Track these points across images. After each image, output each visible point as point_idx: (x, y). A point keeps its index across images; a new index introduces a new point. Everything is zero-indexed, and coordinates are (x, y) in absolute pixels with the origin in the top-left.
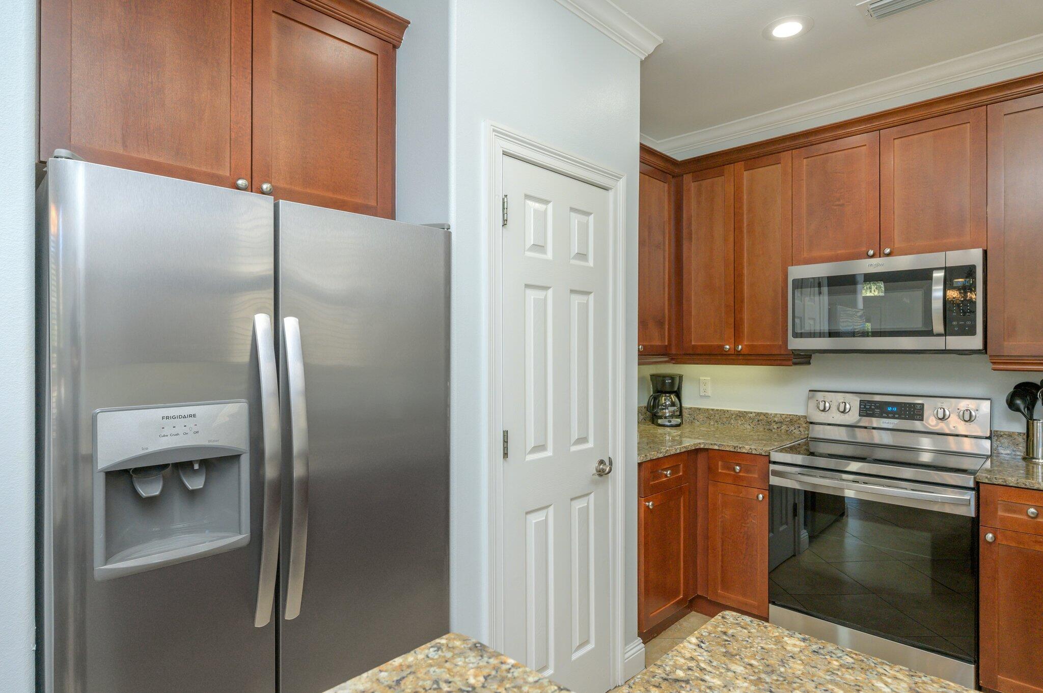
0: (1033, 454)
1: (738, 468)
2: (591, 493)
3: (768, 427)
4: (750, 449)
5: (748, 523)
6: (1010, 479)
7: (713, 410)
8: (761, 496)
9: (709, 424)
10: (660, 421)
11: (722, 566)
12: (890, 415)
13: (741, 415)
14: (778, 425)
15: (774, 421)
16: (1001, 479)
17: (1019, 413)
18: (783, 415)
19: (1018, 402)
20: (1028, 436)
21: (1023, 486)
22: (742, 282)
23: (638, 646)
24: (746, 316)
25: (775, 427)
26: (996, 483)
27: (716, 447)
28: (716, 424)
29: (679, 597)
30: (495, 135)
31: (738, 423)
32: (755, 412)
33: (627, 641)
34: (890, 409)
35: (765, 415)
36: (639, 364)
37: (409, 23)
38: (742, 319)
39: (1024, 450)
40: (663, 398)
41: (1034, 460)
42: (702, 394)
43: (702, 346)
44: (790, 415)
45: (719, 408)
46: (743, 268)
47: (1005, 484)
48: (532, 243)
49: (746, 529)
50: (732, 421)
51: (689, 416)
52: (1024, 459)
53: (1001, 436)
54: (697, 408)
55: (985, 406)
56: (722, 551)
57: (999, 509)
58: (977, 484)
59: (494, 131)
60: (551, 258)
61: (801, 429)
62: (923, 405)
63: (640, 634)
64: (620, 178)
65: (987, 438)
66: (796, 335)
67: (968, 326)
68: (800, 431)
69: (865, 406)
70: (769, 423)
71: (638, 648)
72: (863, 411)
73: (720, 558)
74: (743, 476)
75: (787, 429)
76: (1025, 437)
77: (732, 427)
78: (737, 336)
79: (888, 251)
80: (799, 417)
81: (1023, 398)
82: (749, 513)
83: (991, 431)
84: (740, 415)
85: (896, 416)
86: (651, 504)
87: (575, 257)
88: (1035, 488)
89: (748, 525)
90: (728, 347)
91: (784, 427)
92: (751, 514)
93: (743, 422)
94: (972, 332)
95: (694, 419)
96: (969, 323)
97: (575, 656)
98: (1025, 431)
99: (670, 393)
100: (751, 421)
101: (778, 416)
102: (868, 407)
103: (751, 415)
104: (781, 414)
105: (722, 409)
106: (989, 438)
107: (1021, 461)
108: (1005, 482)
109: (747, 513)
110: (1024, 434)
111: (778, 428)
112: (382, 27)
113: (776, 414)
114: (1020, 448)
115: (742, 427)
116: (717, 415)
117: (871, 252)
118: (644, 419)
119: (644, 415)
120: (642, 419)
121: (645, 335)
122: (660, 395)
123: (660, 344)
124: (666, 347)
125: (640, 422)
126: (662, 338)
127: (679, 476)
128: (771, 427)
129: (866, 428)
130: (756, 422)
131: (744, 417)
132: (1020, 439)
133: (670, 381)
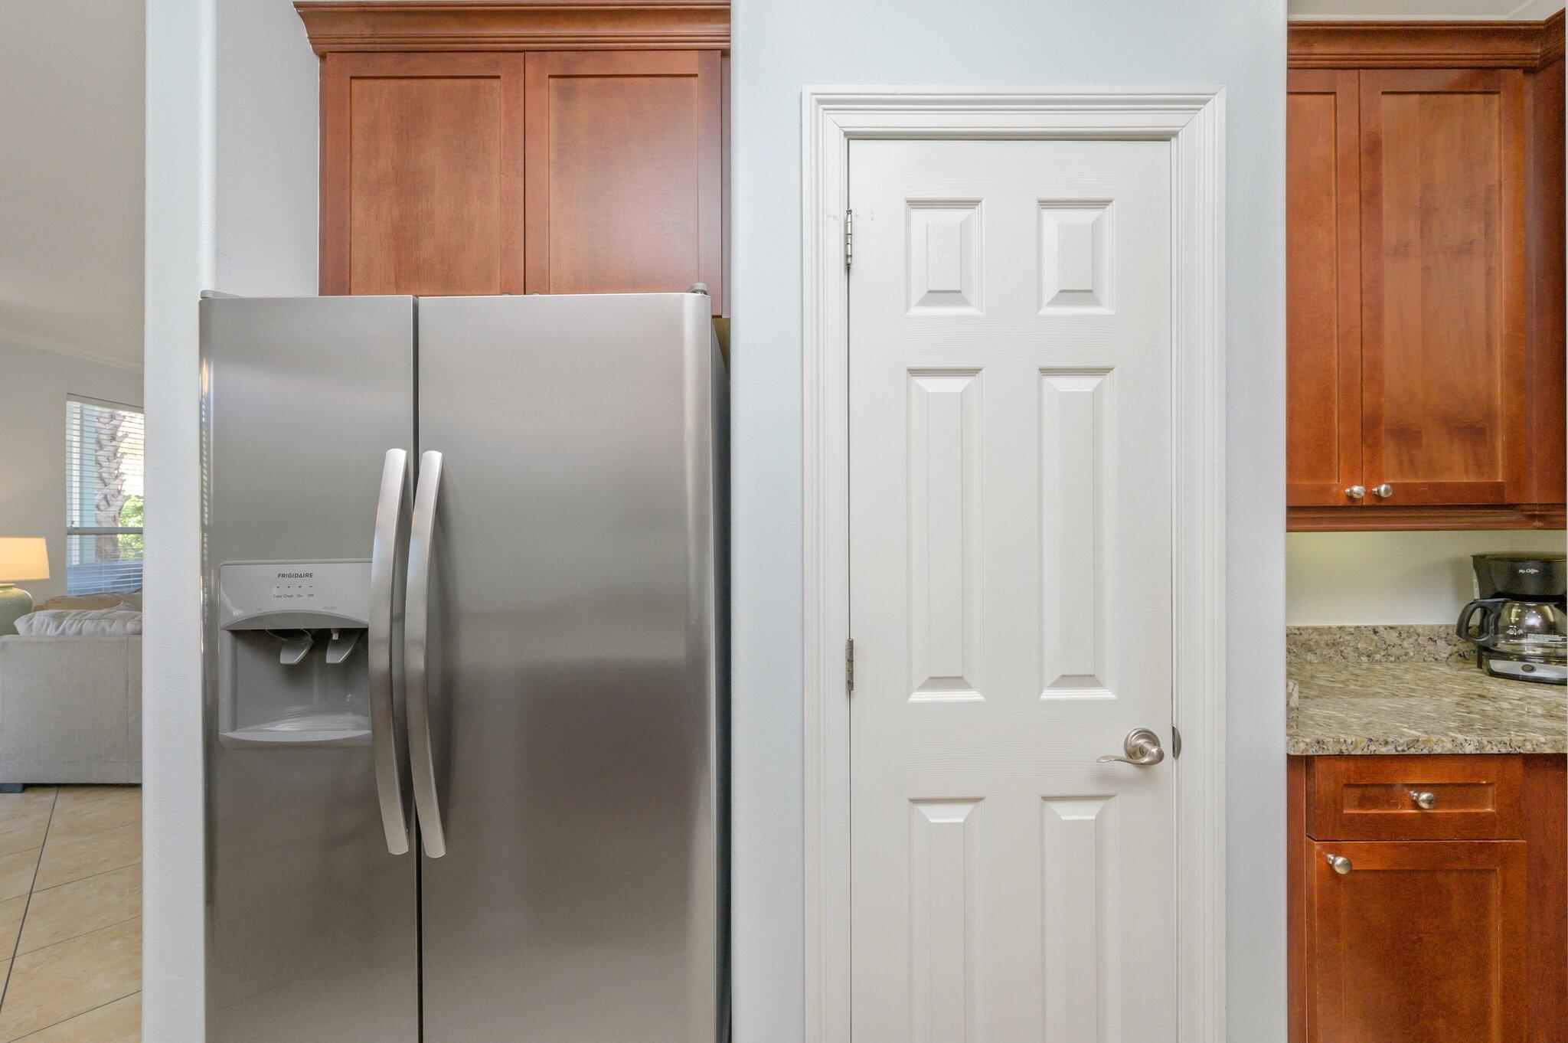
10: (1498, 665)
30: (825, 109)
36: (1288, 531)
40: (1514, 610)
59: (820, 102)
64: (1205, 101)
99: (1540, 598)
118: (1457, 654)
119: (1455, 645)
120: (1451, 655)
121: (1411, 461)
122: (1504, 603)
123: (1472, 480)
124: (1498, 488)
125: (1444, 660)
126: (1479, 465)
127: (1477, 814)
133: (1537, 571)
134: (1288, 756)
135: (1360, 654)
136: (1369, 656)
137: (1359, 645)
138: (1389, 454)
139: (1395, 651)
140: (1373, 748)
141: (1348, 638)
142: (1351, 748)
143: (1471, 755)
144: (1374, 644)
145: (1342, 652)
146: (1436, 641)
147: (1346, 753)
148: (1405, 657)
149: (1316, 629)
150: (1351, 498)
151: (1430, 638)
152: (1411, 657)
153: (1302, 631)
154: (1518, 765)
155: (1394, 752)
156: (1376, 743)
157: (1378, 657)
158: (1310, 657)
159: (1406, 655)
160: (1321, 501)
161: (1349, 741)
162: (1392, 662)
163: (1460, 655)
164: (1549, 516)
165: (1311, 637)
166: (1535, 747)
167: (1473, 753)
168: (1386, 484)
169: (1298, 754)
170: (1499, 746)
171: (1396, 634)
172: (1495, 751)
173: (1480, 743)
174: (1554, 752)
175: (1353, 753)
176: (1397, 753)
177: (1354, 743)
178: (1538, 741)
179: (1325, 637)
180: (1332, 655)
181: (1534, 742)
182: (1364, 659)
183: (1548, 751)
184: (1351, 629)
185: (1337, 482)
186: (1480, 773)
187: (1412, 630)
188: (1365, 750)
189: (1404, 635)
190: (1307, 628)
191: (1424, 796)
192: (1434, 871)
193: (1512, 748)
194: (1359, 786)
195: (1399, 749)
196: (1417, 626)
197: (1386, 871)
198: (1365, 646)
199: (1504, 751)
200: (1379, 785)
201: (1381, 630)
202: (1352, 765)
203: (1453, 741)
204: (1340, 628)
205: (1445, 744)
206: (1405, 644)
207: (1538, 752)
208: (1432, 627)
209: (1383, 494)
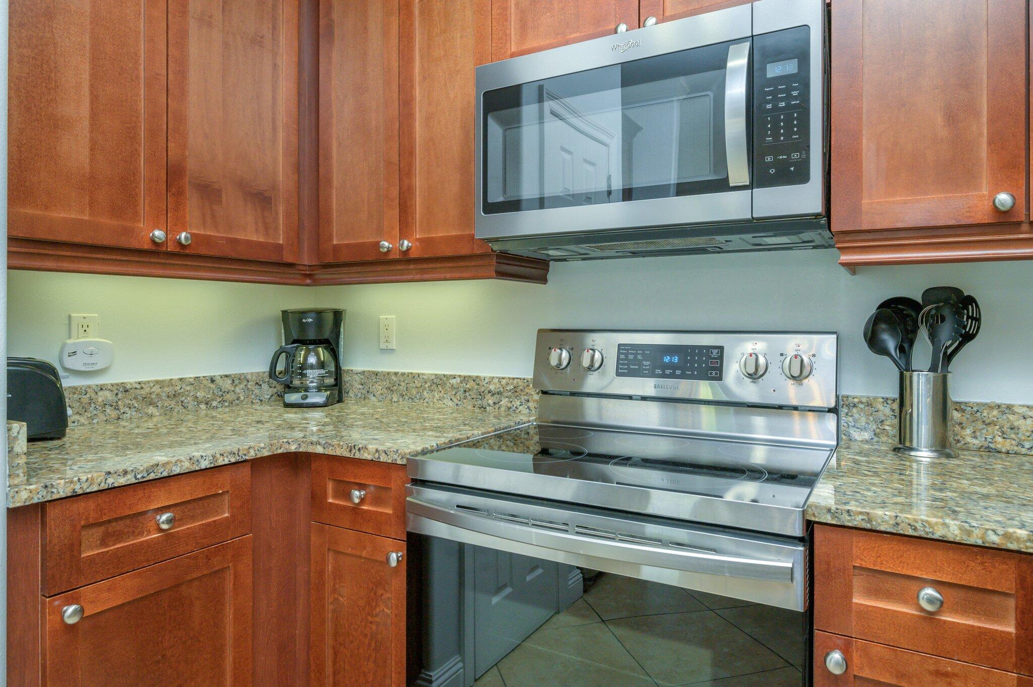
0: (911, 440)
1: (357, 493)
3: (480, 402)
4: (377, 451)
5: (377, 615)
6: (879, 512)
7: (396, 374)
8: (394, 556)
9: (391, 400)
10: (290, 398)
12: (668, 372)
14: (496, 398)
15: (489, 392)
16: (861, 513)
17: (887, 358)
18: (503, 378)
19: (885, 335)
20: (902, 405)
21: (910, 532)
22: (410, 116)
24: (419, 182)
25: (491, 402)
26: (850, 524)
27: (319, 449)
28: (401, 400)
31: (434, 396)
32: (460, 376)
34: (667, 359)
35: (475, 379)
38: (411, 190)
39: (896, 432)
40: (302, 353)
41: (913, 453)
42: (383, 346)
43: (347, 247)
44: (514, 379)
45: (406, 371)
46: (412, 88)
47: (868, 526)
49: (373, 626)
50: (425, 393)
51: (361, 387)
52: (896, 450)
53: (855, 406)
55: (827, 346)
56: (334, 674)
57: (854, 590)
58: (810, 525)
61: (530, 404)
62: (721, 349)
65: (829, 411)
66: (489, 209)
67: (795, 164)
68: (528, 408)
69: (626, 355)
70: (481, 395)
72: (622, 364)
74: (367, 510)
75: (509, 405)
76: (896, 406)
77: (425, 404)
79: (651, 22)
80: (527, 383)
81: (893, 328)
82: (380, 592)
83: (837, 397)
84: (438, 381)
85: (678, 372)
88: (936, 536)
89: (377, 619)
90: (387, 245)
91: (504, 402)
92: (382, 595)
93: (441, 395)
94: (801, 176)
95: (368, 392)
96: (795, 156)
98: (896, 394)
99: (317, 342)
100: (454, 393)
101: (496, 381)
102: (631, 357)
103: (453, 381)
104: (499, 378)
105: (410, 371)
106: (834, 410)
107: (891, 455)
108: (870, 521)
109: (375, 594)
110: (894, 400)
111: (494, 403)
113: (493, 378)
114: (887, 428)
115: (439, 404)
116: (403, 384)
117: (622, 29)
118: (276, 395)
119: (275, 387)
120: (272, 396)
121: (213, 216)
122: (297, 347)
123: (261, 240)
124: (279, 248)
125: (267, 400)
126: (267, 228)
127: (214, 521)
128: (485, 403)
129: (630, 397)
130: (460, 394)
131: (443, 385)
132: (887, 411)
133: (312, 320)
134: (8, 508)
135: (199, 403)
136: (207, 404)
137: (198, 394)
138: (192, 204)
139: (229, 397)
140: (110, 481)
141: (188, 388)
142: (85, 486)
143: (206, 469)
144: (211, 392)
145: (182, 402)
146: (261, 385)
147: (80, 492)
148: (237, 402)
149: (157, 382)
150: (154, 242)
151: (257, 383)
152: (242, 401)
153: (143, 385)
154: (246, 471)
155: (134, 481)
156: (115, 475)
157: (215, 404)
158: (151, 410)
159: (238, 399)
160: (123, 242)
161: (84, 478)
162: (226, 407)
163: (278, 395)
164: (314, 275)
165: (153, 390)
166: (257, 452)
167: (208, 467)
168: (187, 233)
169: (19, 505)
170: (229, 457)
171: (230, 382)
172: (226, 462)
173: (214, 457)
174: (271, 454)
175: (88, 491)
176: (137, 481)
177: (90, 479)
178: (259, 447)
179: (166, 389)
180: (173, 406)
181: (256, 449)
182: (203, 406)
183: (266, 453)
184: (191, 380)
185: (142, 226)
186: (217, 484)
187: (243, 377)
188: (103, 484)
189: (237, 382)
190: (148, 382)
191: (164, 517)
192: (178, 586)
193: (239, 456)
194: (100, 524)
195: (139, 476)
196: (246, 373)
197: (129, 603)
198: (203, 394)
199: (233, 460)
200: (121, 518)
201: (218, 379)
202: (91, 504)
203: (190, 459)
204: (181, 379)
205: (183, 464)
206: (237, 390)
207: (259, 456)
208: (258, 373)
209: (183, 241)
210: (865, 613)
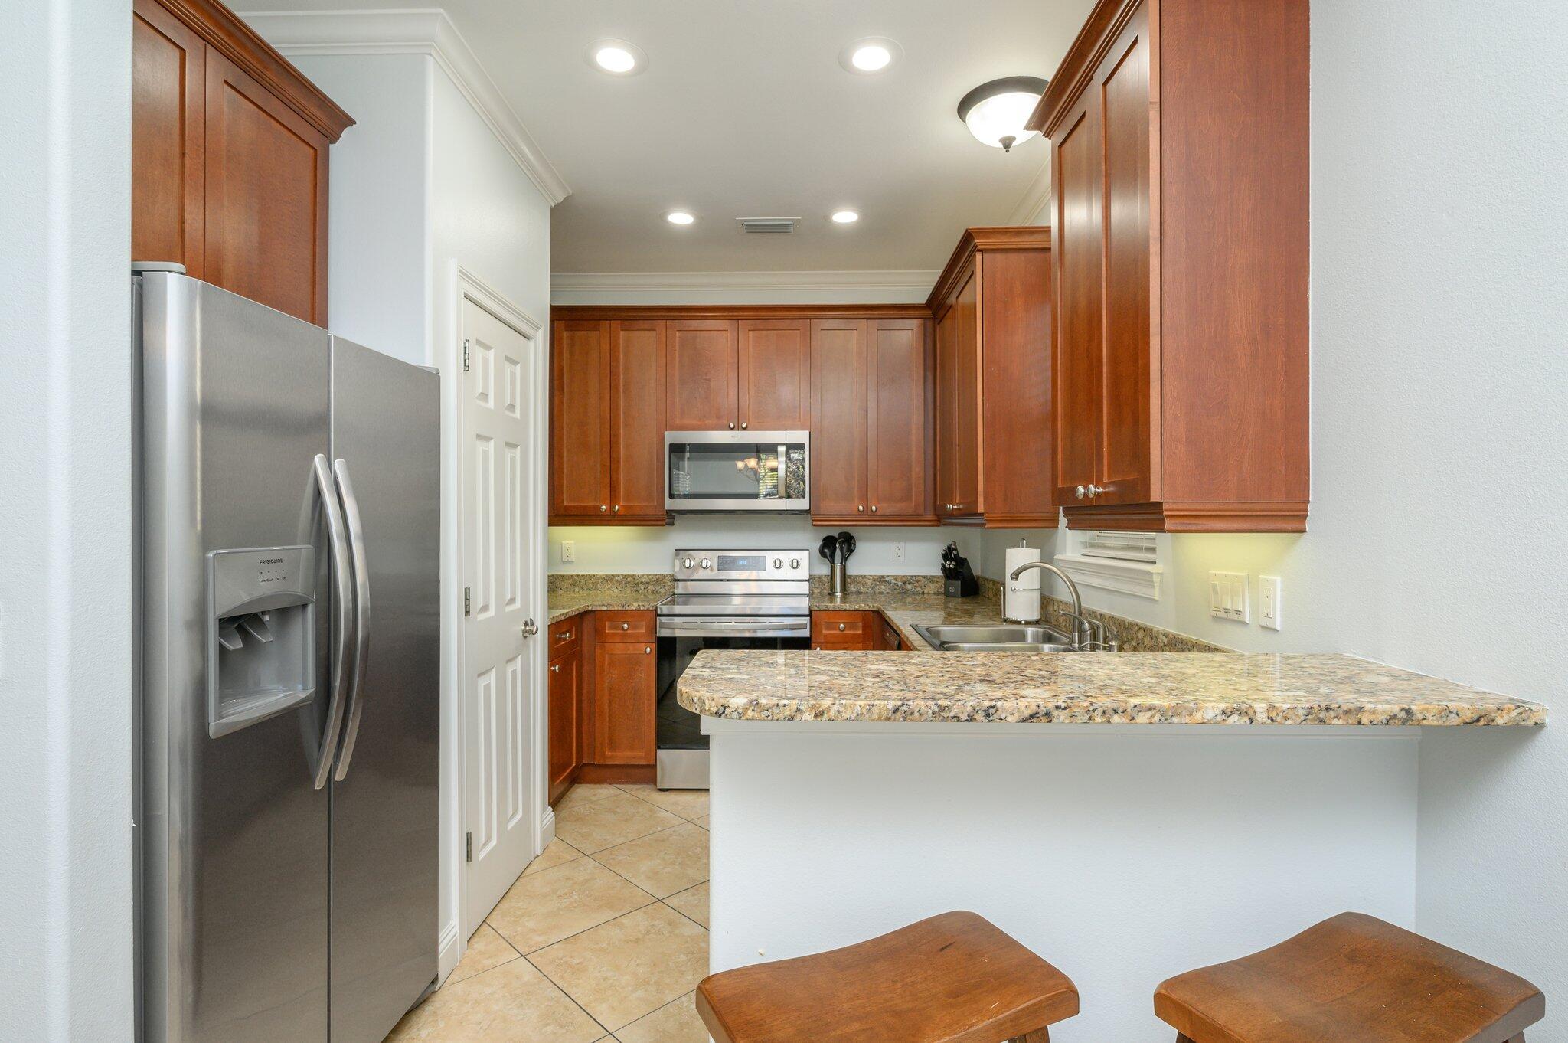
0: (834, 590)
1: (626, 625)
2: (517, 656)
3: (635, 588)
5: (635, 679)
6: (825, 605)
7: (577, 576)
8: (648, 649)
9: (574, 591)
11: (609, 727)
13: (608, 579)
14: (645, 586)
15: (641, 583)
17: (826, 559)
18: (650, 575)
19: (826, 551)
22: (617, 442)
23: (550, 813)
24: (622, 476)
25: (642, 588)
27: (604, 608)
28: (581, 590)
29: (571, 765)
30: (457, 275)
31: (605, 587)
32: (622, 575)
33: (544, 810)
34: (741, 562)
35: (632, 576)
37: (355, 123)
38: (618, 480)
39: (829, 588)
41: (836, 594)
42: (565, 560)
43: (574, 507)
44: (656, 575)
45: (584, 574)
46: (619, 429)
48: (481, 391)
49: (633, 684)
50: (598, 585)
52: (830, 594)
53: (816, 578)
54: (561, 576)
55: (806, 555)
56: (609, 711)
57: (823, 628)
58: (811, 611)
60: (492, 408)
61: (666, 588)
62: (765, 557)
63: (550, 804)
64: (539, 328)
65: (806, 581)
66: (671, 496)
68: (665, 590)
69: (722, 561)
70: (637, 585)
71: (550, 817)
72: (720, 565)
73: (608, 719)
74: (630, 633)
75: (654, 588)
76: (829, 578)
77: (599, 592)
78: (613, 496)
79: (744, 425)
80: (664, 576)
81: (829, 548)
82: (637, 668)
83: (809, 575)
86: (557, 668)
87: (507, 409)
90: (604, 507)
91: (650, 587)
93: (609, 586)
94: (803, 495)
95: (556, 587)
97: (510, 826)
98: (830, 574)
100: (618, 584)
101: (645, 577)
103: (618, 578)
104: (647, 575)
105: (587, 574)
106: (808, 581)
108: (827, 608)
109: (634, 669)
111: (645, 589)
112: (324, 120)
113: (643, 575)
114: (827, 586)
117: (732, 425)
128: (638, 588)
129: (721, 580)
130: (623, 585)
131: (611, 580)
132: (826, 580)
210: (826, 636)
